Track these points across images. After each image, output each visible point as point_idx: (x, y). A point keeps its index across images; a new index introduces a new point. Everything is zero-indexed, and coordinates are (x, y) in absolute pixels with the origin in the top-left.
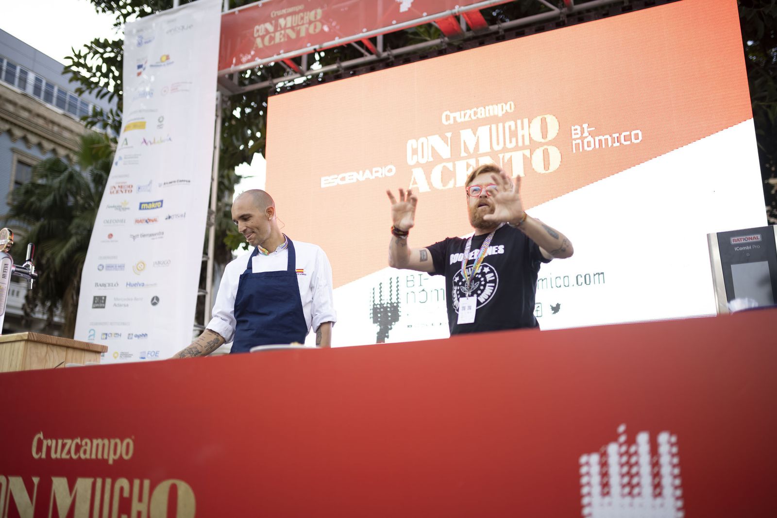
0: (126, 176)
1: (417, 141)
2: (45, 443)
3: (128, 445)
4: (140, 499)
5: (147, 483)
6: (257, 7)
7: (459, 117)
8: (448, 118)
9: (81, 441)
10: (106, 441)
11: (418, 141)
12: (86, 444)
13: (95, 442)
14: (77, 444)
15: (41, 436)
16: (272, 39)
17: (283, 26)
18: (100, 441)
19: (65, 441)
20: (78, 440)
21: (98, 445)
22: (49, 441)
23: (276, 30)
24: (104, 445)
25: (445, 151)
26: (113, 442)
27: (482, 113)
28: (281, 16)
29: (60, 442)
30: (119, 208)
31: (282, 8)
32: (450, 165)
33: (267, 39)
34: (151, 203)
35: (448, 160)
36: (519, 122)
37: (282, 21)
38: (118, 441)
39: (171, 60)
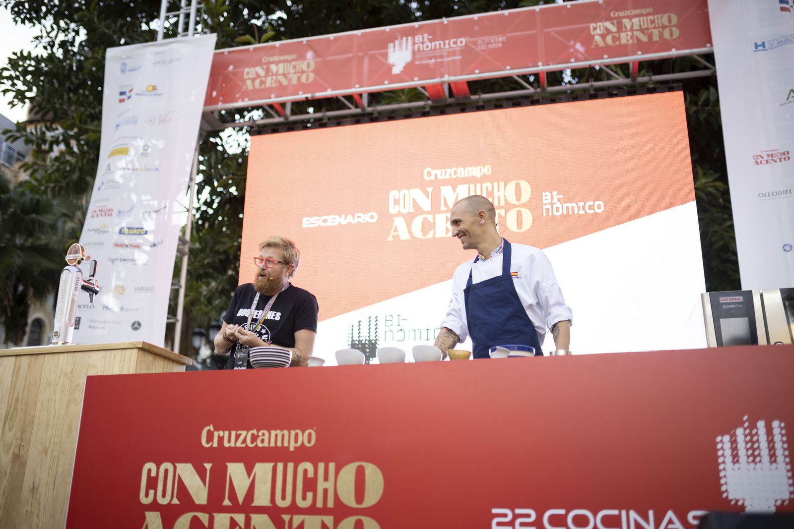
0: (107, 200)
1: (399, 192)
2: (216, 434)
3: (310, 435)
4: (326, 479)
5: (332, 466)
6: (248, 50)
7: (441, 174)
8: (429, 174)
9: (258, 431)
10: (286, 432)
11: (401, 192)
12: (263, 434)
13: (273, 433)
14: (253, 435)
15: (211, 428)
16: (262, 83)
17: (274, 72)
18: (279, 432)
19: (239, 432)
20: (255, 432)
21: (276, 436)
22: (221, 433)
23: (267, 75)
24: (283, 436)
25: (426, 204)
26: (293, 433)
27: (462, 172)
28: (273, 63)
29: (233, 433)
30: (97, 231)
31: (274, 55)
32: (430, 218)
33: (257, 82)
34: (133, 228)
35: (428, 213)
36: (496, 184)
37: (273, 67)
38: (299, 432)
39: (158, 91)
